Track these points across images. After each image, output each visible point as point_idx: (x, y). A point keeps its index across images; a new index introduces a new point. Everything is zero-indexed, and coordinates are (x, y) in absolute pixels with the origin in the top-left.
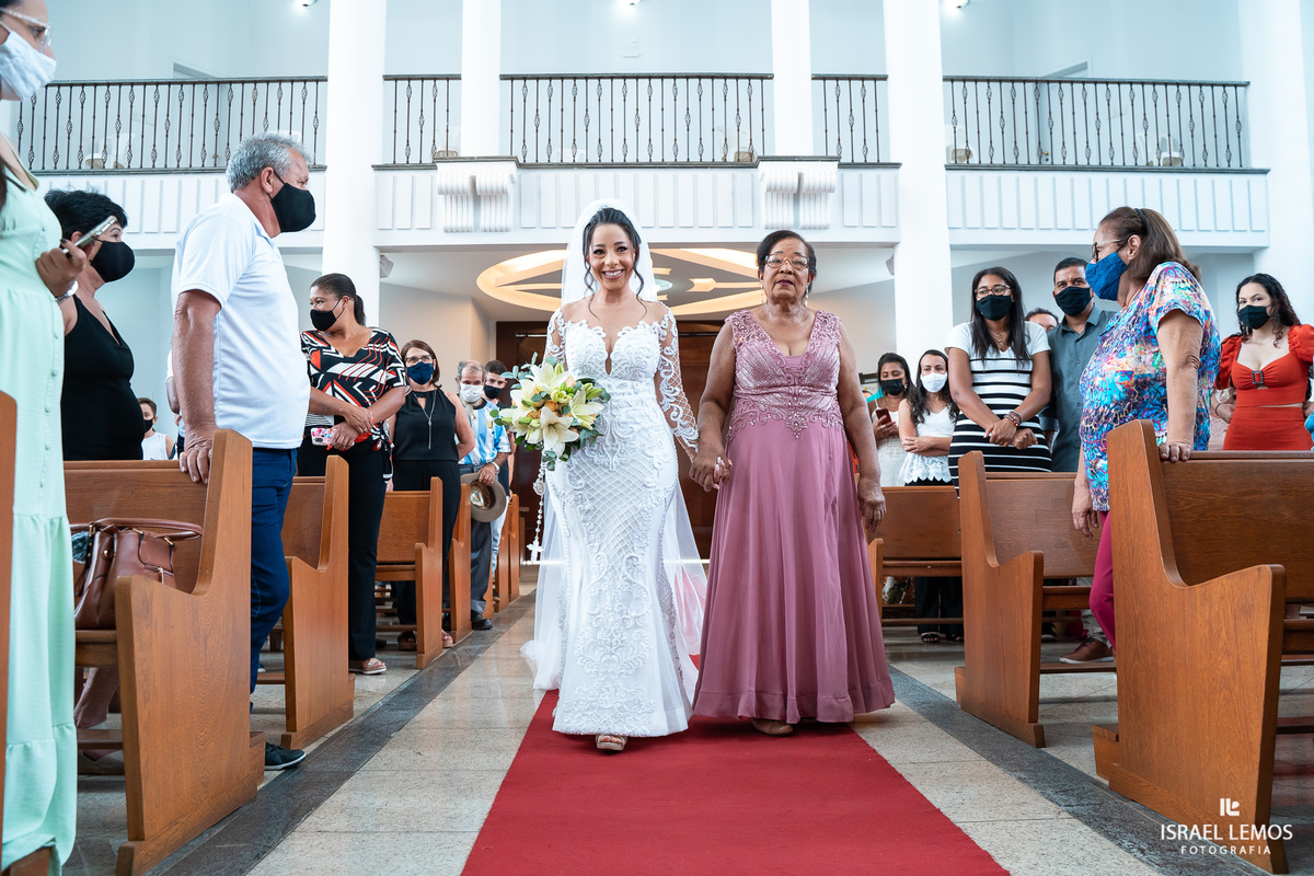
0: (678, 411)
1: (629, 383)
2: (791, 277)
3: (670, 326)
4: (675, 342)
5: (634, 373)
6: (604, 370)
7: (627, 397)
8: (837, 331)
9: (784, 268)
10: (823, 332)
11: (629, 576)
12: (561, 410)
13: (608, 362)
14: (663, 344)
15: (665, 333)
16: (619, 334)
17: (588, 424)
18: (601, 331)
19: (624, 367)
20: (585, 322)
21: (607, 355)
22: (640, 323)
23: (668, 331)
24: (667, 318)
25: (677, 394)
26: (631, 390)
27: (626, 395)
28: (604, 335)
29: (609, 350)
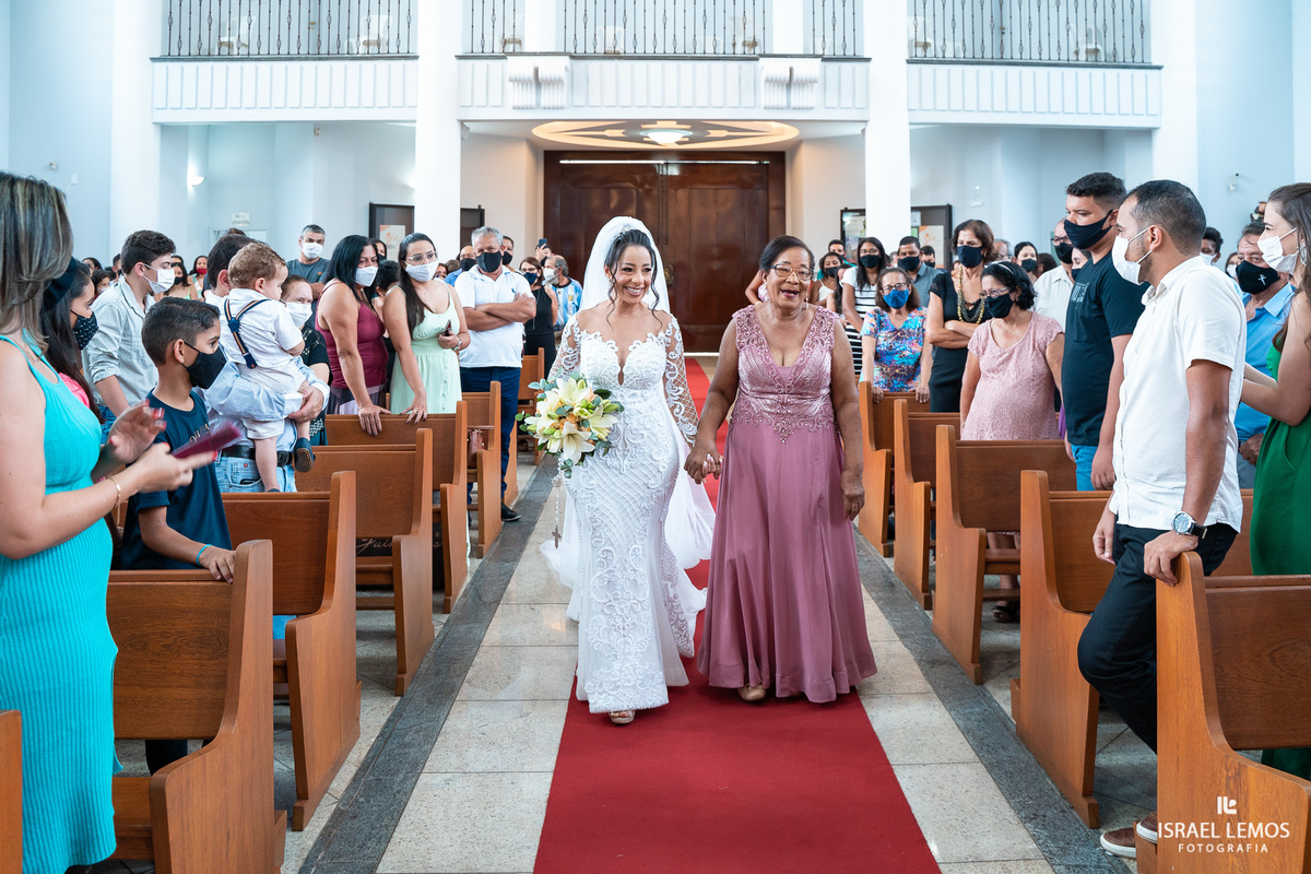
0: (680, 408)
1: (639, 392)
2: (797, 287)
3: (675, 333)
5: (644, 383)
6: (618, 383)
7: (637, 406)
8: (832, 334)
9: (789, 278)
10: (816, 338)
11: (634, 566)
12: (581, 423)
13: (621, 376)
14: (668, 350)
15: (670, 341)
16: (631, 348)
17: (603, 436)
18: (614, 346)
19: (634, 379)
20: (599, 334)
21: (619, 369)
22: (650, 335)
23: (672, 338)
24: (671, 327)
25: (680, 393)
26: (641, 399)
27: (637, 404)
28: (617, 349)
29: (622, 364)
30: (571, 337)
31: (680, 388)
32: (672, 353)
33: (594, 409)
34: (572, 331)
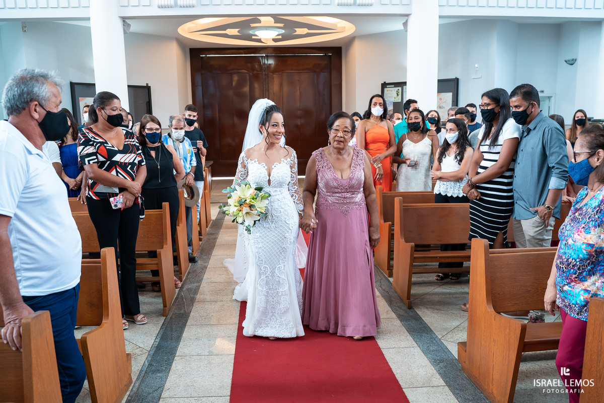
0: (296, 196)
1: (278, 189)
2: (342, 139)
3: (294, 159)
4: (296, 166)
5: (280, 185)
6: (267, 184)
7: (277, 197)
8: (363, 161)
9: (339, 135)
10: (357, 163)
11: (279, 275)
12: (251, 206)
13: (269, 181)
14: (291, 167)
15: (293, 163)
16: (273, 167)
17: (263, 211)
18: (264, 166)
19: (276, 183)
20: (257, 160)
21: (268, 178)
22: (282, 160)
23: (294, 161)
24: (293, 156)
25: (295, 189)
26: (279, 193)
27: (277, 196)
28: (266, 167)
29: (269, 175)
30: (243, 162)
31: (296, 187)
32: (293, 169)
33: (256, 199)
34: (243, 159)
